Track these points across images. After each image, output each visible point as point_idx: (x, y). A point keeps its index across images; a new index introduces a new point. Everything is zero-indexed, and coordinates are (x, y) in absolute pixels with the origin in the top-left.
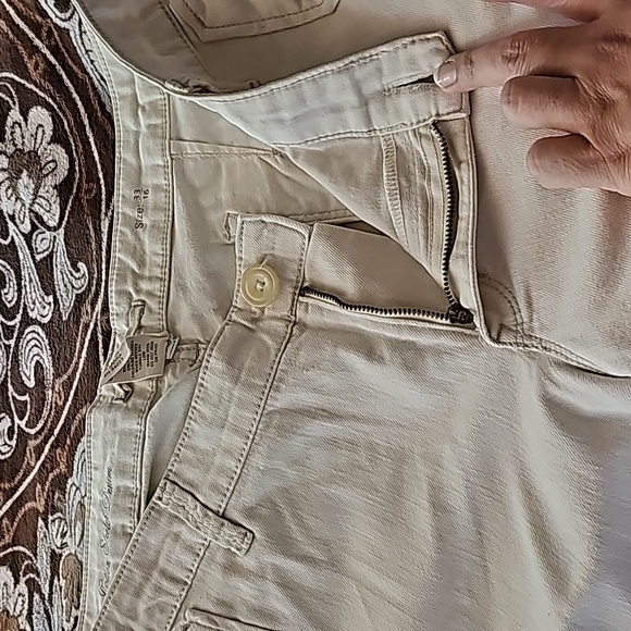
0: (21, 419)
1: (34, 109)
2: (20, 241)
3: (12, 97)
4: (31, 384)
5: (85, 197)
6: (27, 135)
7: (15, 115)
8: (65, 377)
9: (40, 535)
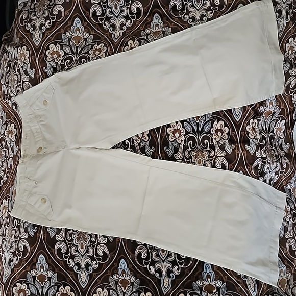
0: (8, 174)
1: (12, 124)
3: (8, 123)
4: (10, 168)
5: (19, 136)
6: (10, 128)
8: (15, 164)
9: (10, 191)
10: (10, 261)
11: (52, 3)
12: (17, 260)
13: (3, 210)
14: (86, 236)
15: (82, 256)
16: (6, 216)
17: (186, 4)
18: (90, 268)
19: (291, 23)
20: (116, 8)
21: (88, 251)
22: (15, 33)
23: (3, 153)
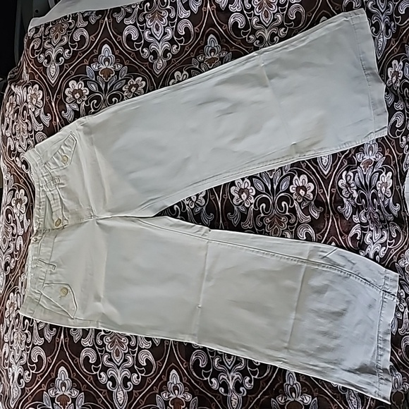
0: (16, 258)
1: (21, 190)
3: (17, 188)
4: (18, 249)
5: (30, 206)
6: (19, 195)
7: (17, 192)
8: (25, 244)
9: (19, 281)
10: (20, 377)
11: (73, 26)
12: (29, 375)
13: (10, 307)
14: (123, 339)
15: (118, 367)
16: (14, 315)
17: (250, 20)
18: (129, 383)
19: (393, 39)
20: (158, 30)
21: (125, 360)
22: (25, 68)
23: (10, 230)
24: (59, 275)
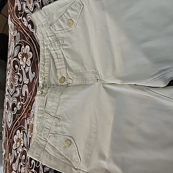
0: (22, 102)
1: (27, 46)
2: (23, 69)
3: (23, 44)
4: (24, 95)
5: (35, 61)
6: (25, 50)
7: (23, 47)
8: (31, 93)
9: (25, 122)
13: (17, 142)
16: (21, 150)
23: (16, 77)
24: (64, 128)
